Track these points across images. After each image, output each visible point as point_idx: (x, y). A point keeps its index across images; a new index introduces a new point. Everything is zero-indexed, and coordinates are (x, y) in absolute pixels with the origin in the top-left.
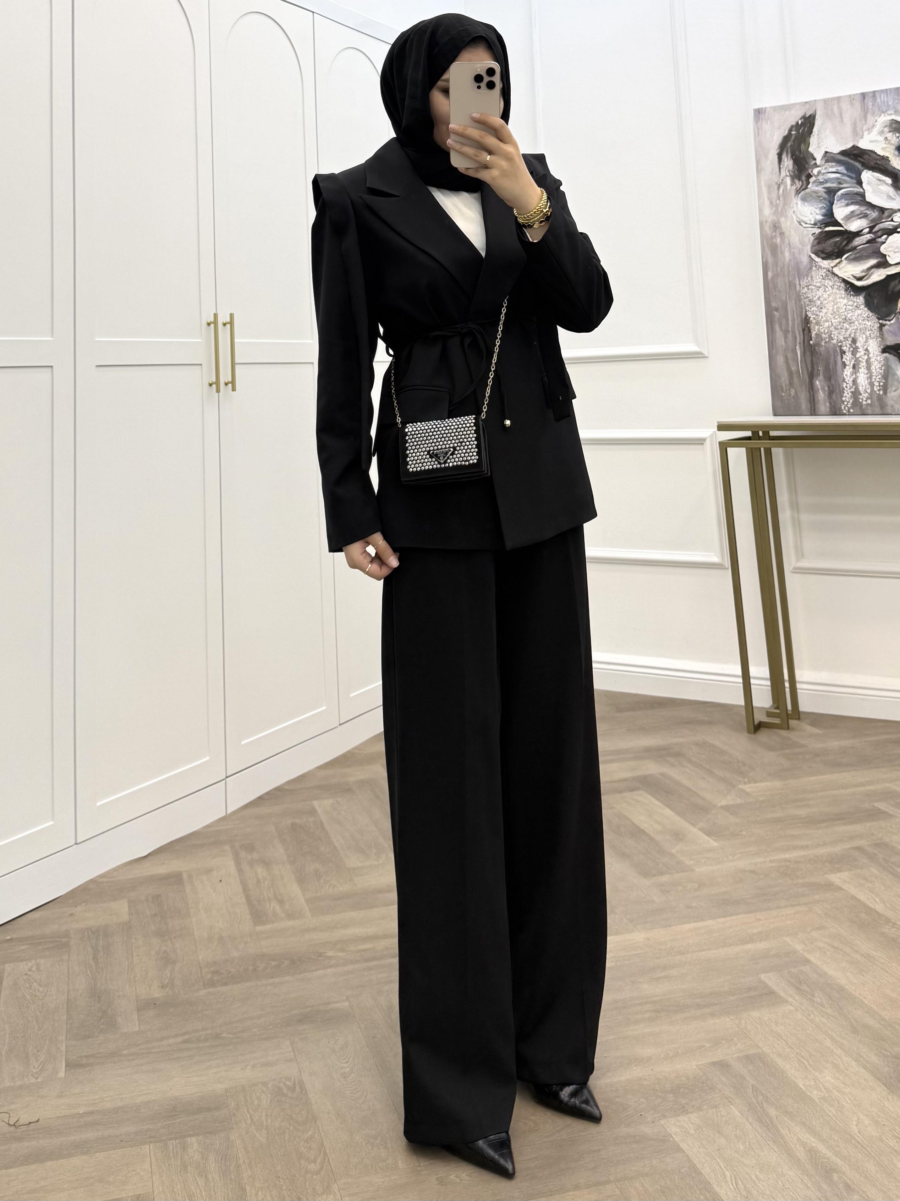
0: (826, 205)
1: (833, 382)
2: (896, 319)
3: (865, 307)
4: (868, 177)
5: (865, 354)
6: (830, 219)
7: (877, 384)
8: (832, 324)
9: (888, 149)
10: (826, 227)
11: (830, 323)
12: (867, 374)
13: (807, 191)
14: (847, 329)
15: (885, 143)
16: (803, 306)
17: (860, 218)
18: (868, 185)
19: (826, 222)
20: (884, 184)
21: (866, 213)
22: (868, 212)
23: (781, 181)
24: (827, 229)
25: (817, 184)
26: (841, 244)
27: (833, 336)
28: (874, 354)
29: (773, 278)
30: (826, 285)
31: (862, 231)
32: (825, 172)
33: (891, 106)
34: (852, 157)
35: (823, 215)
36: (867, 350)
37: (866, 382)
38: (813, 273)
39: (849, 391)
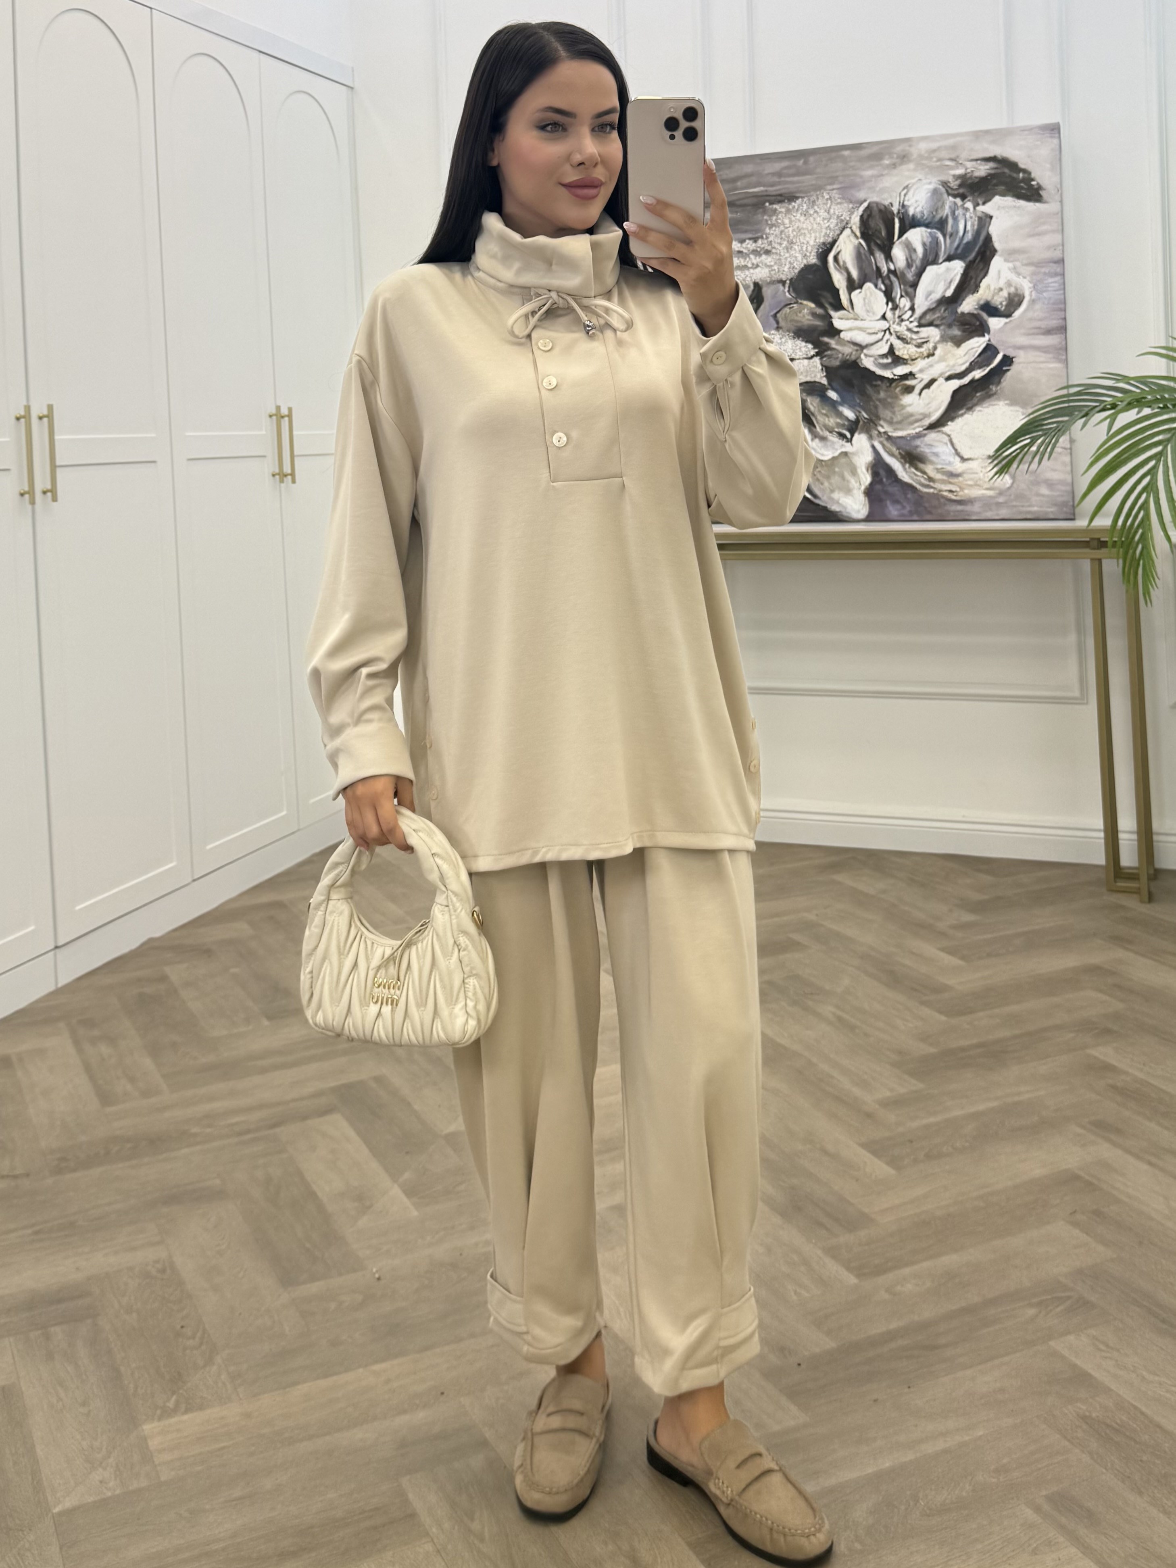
0: (926, 219)
3: (805, 265)
4: (955, 268)
6: (909, 223)
8: (788, 228)
9: (987, 292)
10: (899, 219)
11: (789, 225)
13: (946, 195)
14: (781, 244)
15: (995, 289)
16: (806, 194)
17: (907, 259)
18: (945, 268)
19: (905, 219)
20: (945, 287)
21: (912, 266)
22: (913, 269)
23: (960, 162)
24: (897, 221)
25: (953, 206)
26: (878, 237)
27: (774, 228)
29: (843, 157)
30: (831, 220)
31: (892, 261)
32: (968, 215)
33: (1041, 296)
34: (983, 249)
35: (913, 215)
38: (845, 205)
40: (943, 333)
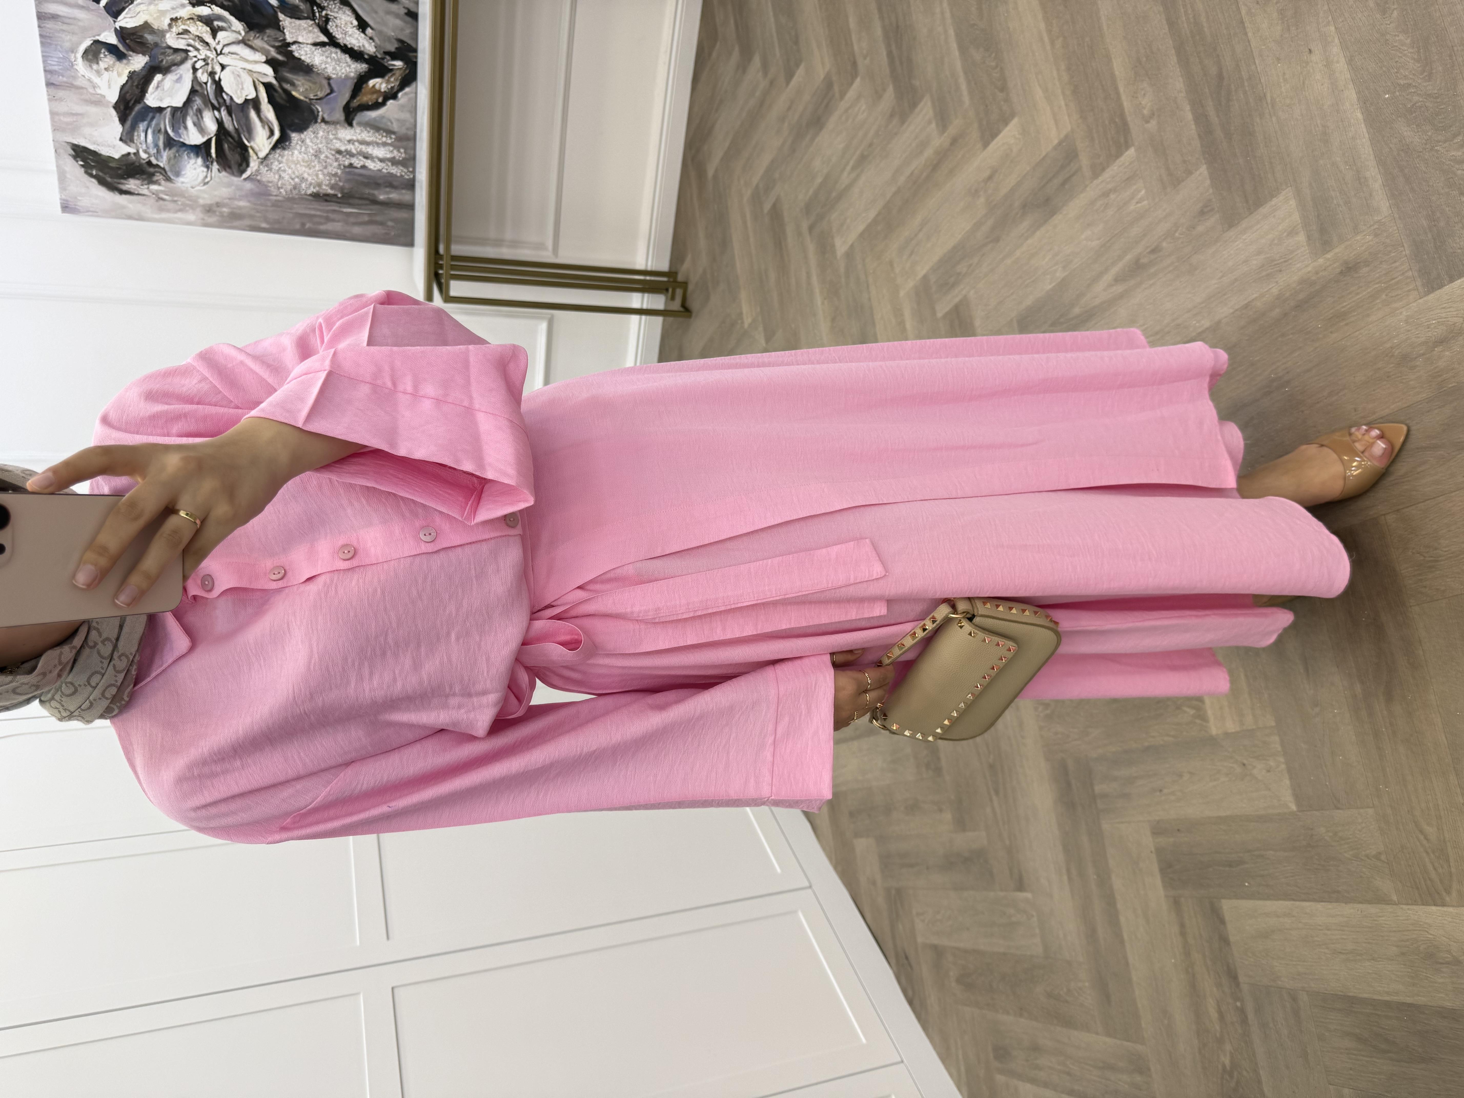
0: (185, 151)
1: (380, 181)
2: (318, 105)
3: (303, 133)
4: (154, 99)
5: (353, 144)
6: (201, 150)
7: (384, 139)
8: (321, 170)
9: (120, 70)
10: (211, 157)
11: (320, 173)
12: (374, 146)
13: (167, 168)
14: (327, 157)
15: (112, 71)
16: (300, 196)
17: (202, 117)
18: (164, 101)
19: (205, 155)
20: (163, 83)
21: (196, 110)
22: (195, 108)
23: (154, 196)
24: (213, 155)
25: (159, 157)
26: (231, 143)
27: (333, 173)
28: (353, 135)
29: (267, 222)
30: (277, 168)
31: (217, 119)
32: (145, 146)
33: (63, 54)
34: (128, 112)
35: (198, 157)
36: (349, 141)
37: (382, 149)
38: (264, 180)
39: (391, 167)
40: (163, 40)
